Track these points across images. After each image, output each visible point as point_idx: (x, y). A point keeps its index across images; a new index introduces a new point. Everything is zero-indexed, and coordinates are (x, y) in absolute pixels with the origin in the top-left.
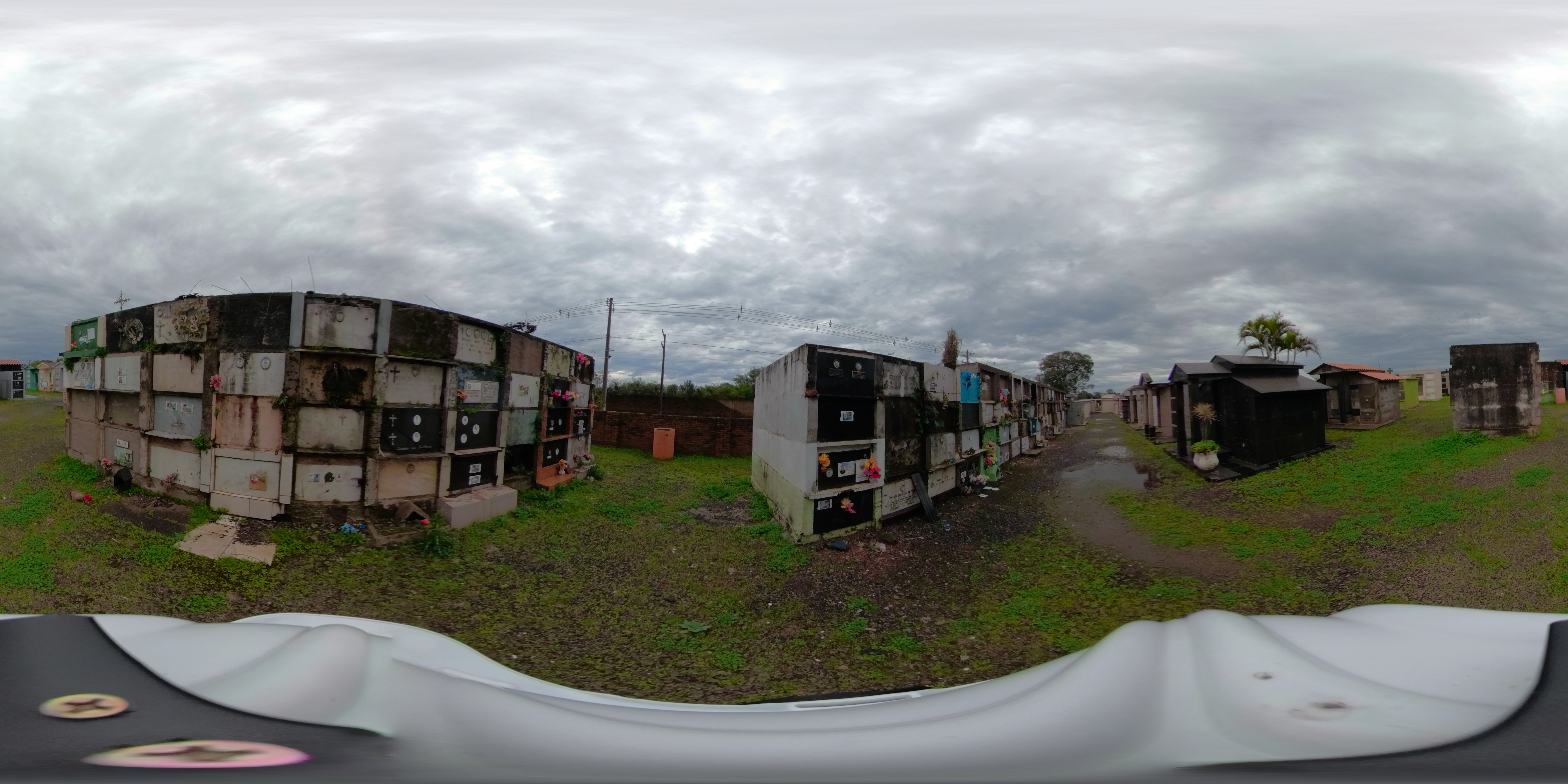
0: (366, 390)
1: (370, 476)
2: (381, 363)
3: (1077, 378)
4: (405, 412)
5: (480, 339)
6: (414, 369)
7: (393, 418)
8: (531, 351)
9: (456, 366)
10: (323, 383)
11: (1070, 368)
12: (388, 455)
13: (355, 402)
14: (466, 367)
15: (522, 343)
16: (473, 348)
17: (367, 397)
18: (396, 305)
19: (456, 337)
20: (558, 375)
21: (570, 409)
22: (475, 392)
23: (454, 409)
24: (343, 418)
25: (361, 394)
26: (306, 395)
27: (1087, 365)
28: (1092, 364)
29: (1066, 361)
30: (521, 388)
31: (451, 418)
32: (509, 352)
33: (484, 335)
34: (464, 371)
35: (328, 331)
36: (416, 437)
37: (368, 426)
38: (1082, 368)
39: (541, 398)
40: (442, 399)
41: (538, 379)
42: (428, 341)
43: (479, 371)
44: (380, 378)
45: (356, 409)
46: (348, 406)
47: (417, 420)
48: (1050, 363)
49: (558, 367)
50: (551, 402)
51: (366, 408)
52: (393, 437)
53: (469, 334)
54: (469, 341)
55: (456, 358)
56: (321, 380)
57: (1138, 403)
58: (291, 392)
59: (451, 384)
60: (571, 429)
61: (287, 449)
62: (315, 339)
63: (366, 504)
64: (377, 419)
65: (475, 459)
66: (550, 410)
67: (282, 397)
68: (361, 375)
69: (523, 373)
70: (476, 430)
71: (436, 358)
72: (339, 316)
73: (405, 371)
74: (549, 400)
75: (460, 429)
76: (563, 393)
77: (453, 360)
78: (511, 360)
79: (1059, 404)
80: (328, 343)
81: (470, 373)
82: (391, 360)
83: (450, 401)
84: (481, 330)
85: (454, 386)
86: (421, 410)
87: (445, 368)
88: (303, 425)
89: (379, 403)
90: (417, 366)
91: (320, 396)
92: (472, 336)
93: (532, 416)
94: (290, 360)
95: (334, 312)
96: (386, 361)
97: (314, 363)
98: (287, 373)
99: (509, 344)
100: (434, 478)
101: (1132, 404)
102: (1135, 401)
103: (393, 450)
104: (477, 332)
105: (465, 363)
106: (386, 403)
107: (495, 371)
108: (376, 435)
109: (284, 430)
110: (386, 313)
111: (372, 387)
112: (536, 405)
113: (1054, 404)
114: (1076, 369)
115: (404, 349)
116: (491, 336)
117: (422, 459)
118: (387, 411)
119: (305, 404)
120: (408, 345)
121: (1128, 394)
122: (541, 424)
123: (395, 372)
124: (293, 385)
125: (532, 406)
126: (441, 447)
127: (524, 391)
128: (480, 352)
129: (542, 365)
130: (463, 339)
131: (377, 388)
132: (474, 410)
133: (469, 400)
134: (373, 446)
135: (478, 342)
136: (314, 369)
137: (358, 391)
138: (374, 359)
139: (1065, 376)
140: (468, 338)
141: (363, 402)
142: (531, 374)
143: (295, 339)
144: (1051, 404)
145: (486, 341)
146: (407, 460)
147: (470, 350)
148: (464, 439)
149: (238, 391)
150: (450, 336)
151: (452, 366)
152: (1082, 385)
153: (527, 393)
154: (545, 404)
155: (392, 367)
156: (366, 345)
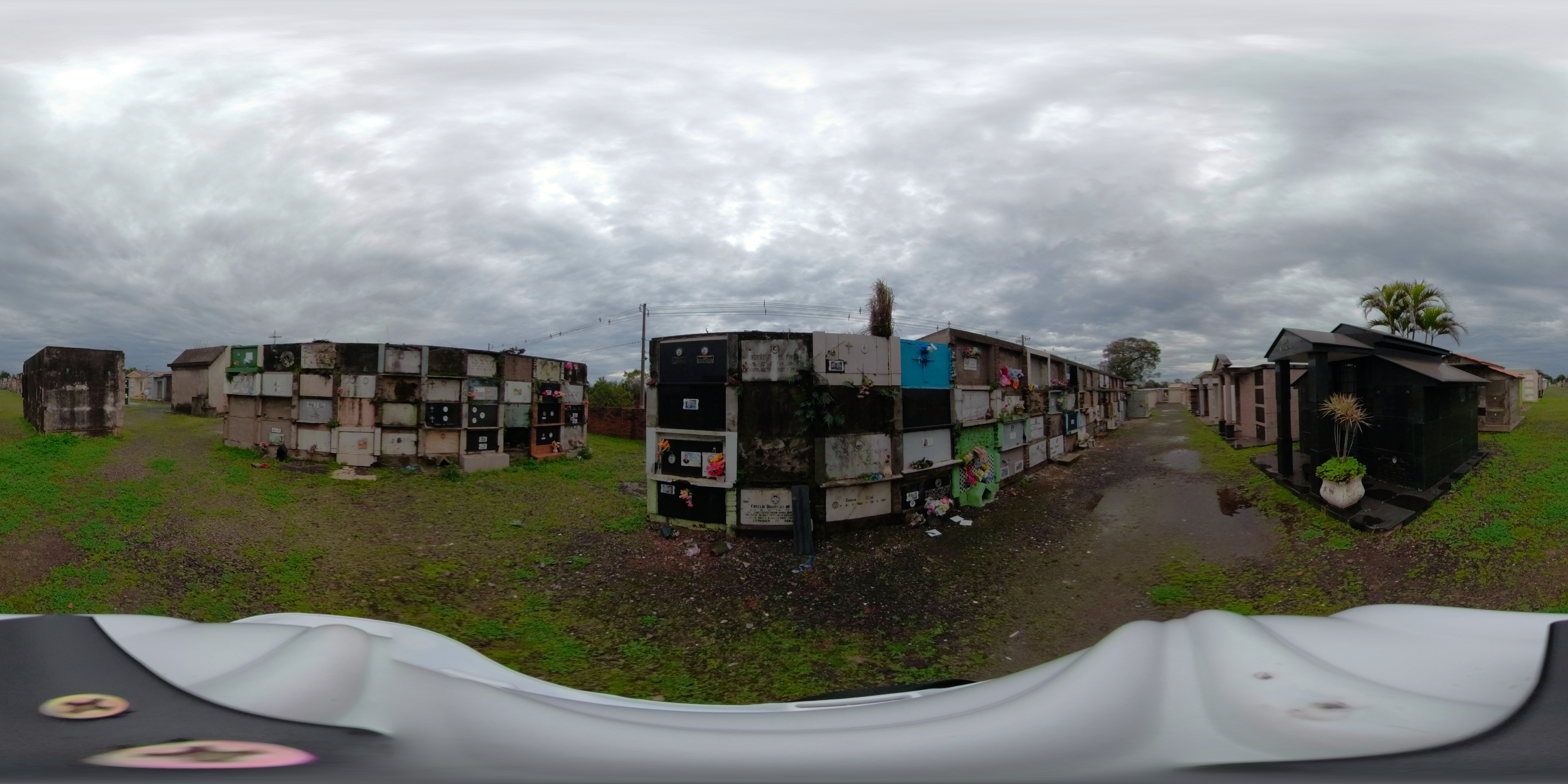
0: (417, 394)
1: (420, 439)
2: (424, 379)
3: (1143, 366)
4: (439, 405)
5: (484, 362)
6: (443, 382)
7: (432, 408)
8: (522, 365)
9: (468, 379)
10: (395, 391)
11: (1136, 355)
12: (430, 427)
13: (411, 400)
14: (475, 379)
15: (516, 361)
16: (479, 367)
17: (417, 397)
18: (431, 348)
19: (466, 362)
20: (548, 380)
21: (560, 404)
22: (481, 394)
23: (466, 403)
24: (405, 408)
25: (414, 395)
26: (386, 397)
27: (1153, 353)
29: (1132, 348)
30: (516, 390)
31: (465, 408)
32: (503, 368)
33: (487, 359)
34: (473, 381)
35: (397, 364)
36: (445, 419)
37: (419, 411)
38: (1148, 356)
39: (532, 397)
40: (460, 398)
41: (530, 384)
42: (451, 366)
43: (483, 381)
44: (424, 387)
45: (412, 403)
46: (408, 402)
47: (446, 409)
48: (1114, 349)
49: (548, 374)
50: (541, 399)
51: (417, 403)
52: (432, 418)
53: (475, 359)
54: (477, 363)
55: (468, 374)
56: (394, 389)
58: (379, 395)
59: (465, 389)
60: (562, 418)
61: (378, 425)
62: (390, 369)
63: (419, 455)
64: (423, 408)
65: (483, 433)
66: (539, 405)
67: (375, 398)
68: (415, 386)
69: (516, 381)
70: (482, 415)
71: (455, 375)
72: (402, 356)
73: (438, 383)
74: (539, 398)
75: (471, 415)
76: (553, 393)
77: (466, 375)
78: (506, 373)
80: (397, 370)
81: (477, 382)
82: (429, 378)
83: (464, 399)
84: (485, 356)
85: (467, 390)
86: (448, 404)
87: (460, 381)
88: (385, 413)
89: (424, 400)
90: (445, 380)
91: (393, 397)
92: (479, 361)
93: (527, 409)
94: (378, 380)
95: (399, 354)
96: (427, 378)
97: (390, 381)
98: (377, 386)
99: (504, 363)
100: (457, 443)
103: (432, 425)
104: (482, 358)
105: (474, 377)
106: (427, 400)
107: (495, 381)
108: (423, 416)
109: (376, 414)
110: (426, 352)
111: (420, 392)
112: (529, 401)
114: (1142, 356)
115: (436, 372)
116: (493, 359)
117: (449, 431)
118: (428, 405)
119: (386, 401)
120: (439, 370)
122: (532, 414)
123: (432, 384)
124: (380, 392)
125: (525, 402)
126: (460, 425)
127: (519, 392)
128: (484, 369)
129: (533, 374)
130: (471, 363)
131: (423, 392)
132: (480, 404)
133: (477, 398)
134: (422, 422)
135: (483, 364)
136: (390, 384)
137: (413, 394)
138: (420, 378)
139: (1130, 364)
140: (475, 362)
141: (416, 400)
142: (523, 381)
143: (380, 369)
145: (488, 362)
146: (441, 431)
147: (477, 369)
148: (474, 421)
149: (352, 395)
150: (463, 362)
151: (464, 379)
152: (1149, 375)
153: (520, 394)
154: (535, 400)
155: (430, 382)
156: (416, 371)
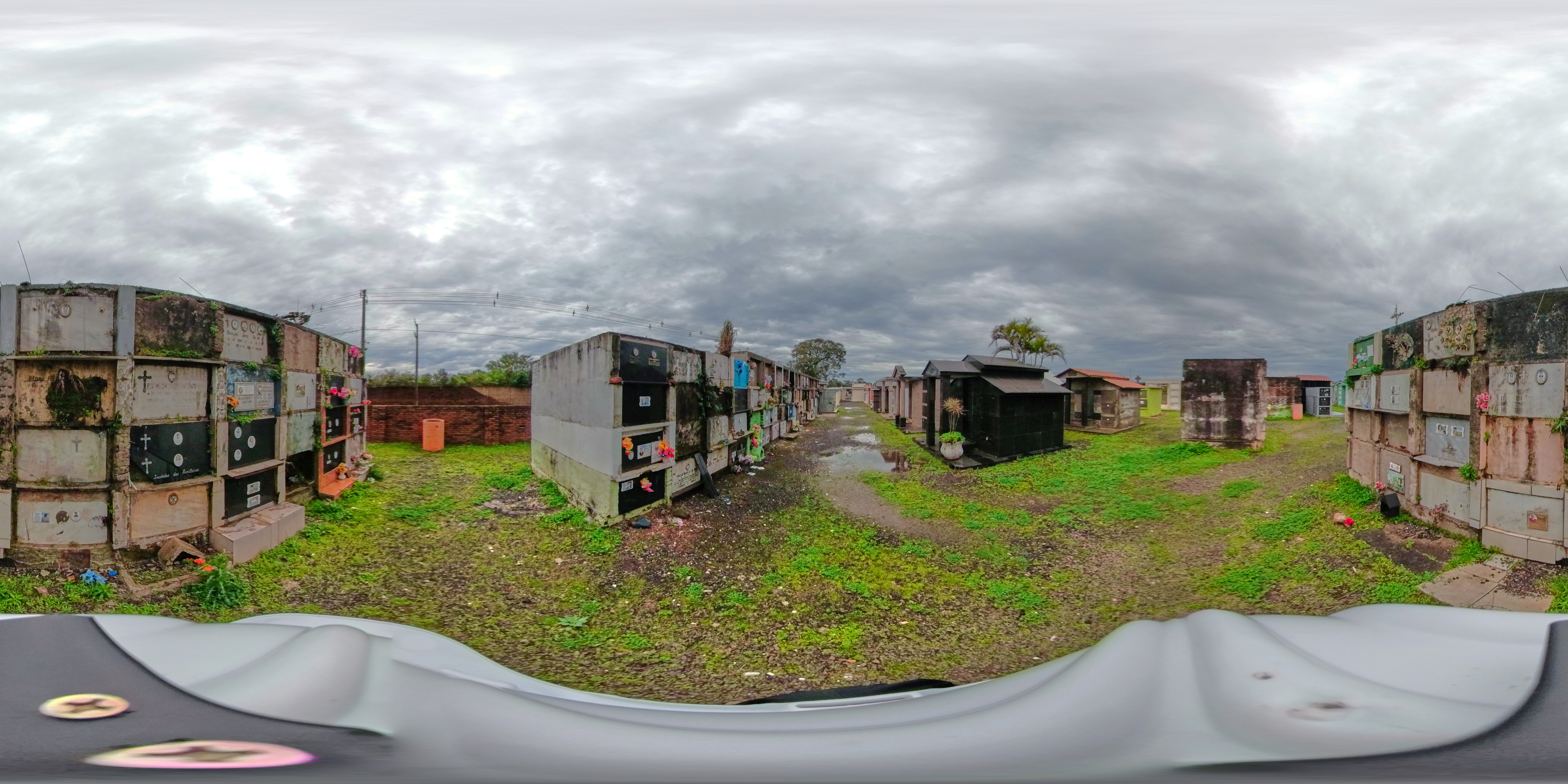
0: (105, 405)
1: (118, 512)
2: (123, 366)
3: (828, 366)
4: (160, 430)
5: (248, 333)
6: (171, 372)
7: (146, 438)
8: (305, 345)
9: (224, 366)
10: (48, 398)
11: (822, 356)
12: (139, 485)
13: (91, 421)
14: (234, 366)
15: (295, 336)
16: (240, 343)
17: (108, 414)
18: (141, 292)
19: (220, 330)
20: (333, 370)
21: (346, 407)
22: (247, 397)
23: (224, 419)
24: (75, 442)
25: (100, 409)
26: (21, 415)
27: (839, 354)
28: (845, 352)
29: (818, 348)
30: (298, 388)
31: (221, 431)
32: (282, 346)
33: (253, 328)
34: (233, 371)
35: (53, 331)
36: (177, 460)
37: (112, 448)
38: (834, 356)
39: (318, 397)
40: (208, 409)
41: (314, 377)
42: (188, 338)
43: (250, 371)
44: (124, 386)
45: (94, 429)
46: (81, 426)
47: (177, 439)
48: (802, 349)
49: (332, 362)
50: (328, 402)
51: (108, 427)
52: (145, 462)
53: (235, 327)
54: (237, 334)
55: (222, 356)
56: (45, 394)
57: (890, 394)
59: (219, 389)
60: (348, 429)
62: (37, 341)
63: (115, 545)
64: (124, 440)
65: (253, 477)
66: (325, 410)
68: (98, 384)
69: (298, 371)
70: (251, 443)
71: (197, 357)
72: (63, 312)
73: (158, 374)
74: (326, 399)
75: (233, 444)
76: (339, 390)
77: (218, 359)
78: (284, 356)
79: (812, 391)
80: (52, 346)
81: (240, 374)
82: (137, 362)
83: (218, 409)
84: (249, 321)
85: (223, 390)
86: (181, 426)
87: (209, 368)
89: (125, 419)
90: (174, 368)
91: (44, 414)
92: (239, 329)
93: (310, 419)
95: (57, 307)
96: (132, 364)
97: (35, 373)
99: (283, 337)
100: (205, 506)
101: (883, 394)
102: (887, 392)
103: (145, 479)
104: (244, 325)
105: (234, 362)
106: (135, 420)
107: (269, 370)
108: (122, 459)
110: (128, 303)
111: (113, 400)
112: (314, 405)
113: (808, 391)
114: (828, 357)
115: (155, 347)
116: (262, 328)
117: (187, 487)
118: (137, 430)
119: (23, 427)
120: (161, 343)
121: (881, 385)
122: (318, 426)
123: (144, 377)
124: (6, 402)
125: (310, 407)
126: (210, 470)
127: (301, 391)
128: (249, 348)
129: (318, 360)
130: (229, 333)
131: (122, 400)
132: (246, 420)
133: (241, 407)
134: (118, 474)
135: (247, 336)
136: (34, 382)
137: (94, 406)
138: (113, 362)
139: (816, 364)
140: (234, 332)
141: (104, 419)
142: (307, 371)
144: (806, 391)
145: (255, 334)
146: (168, 489)
147: (237, 345)
148: (237, 455)
150: (214, 330)
151: (218, 366)
152: (834, 374)
153: (303, 393)
154: (320, 404)
155: (140, 372)
156: (105, 345)
